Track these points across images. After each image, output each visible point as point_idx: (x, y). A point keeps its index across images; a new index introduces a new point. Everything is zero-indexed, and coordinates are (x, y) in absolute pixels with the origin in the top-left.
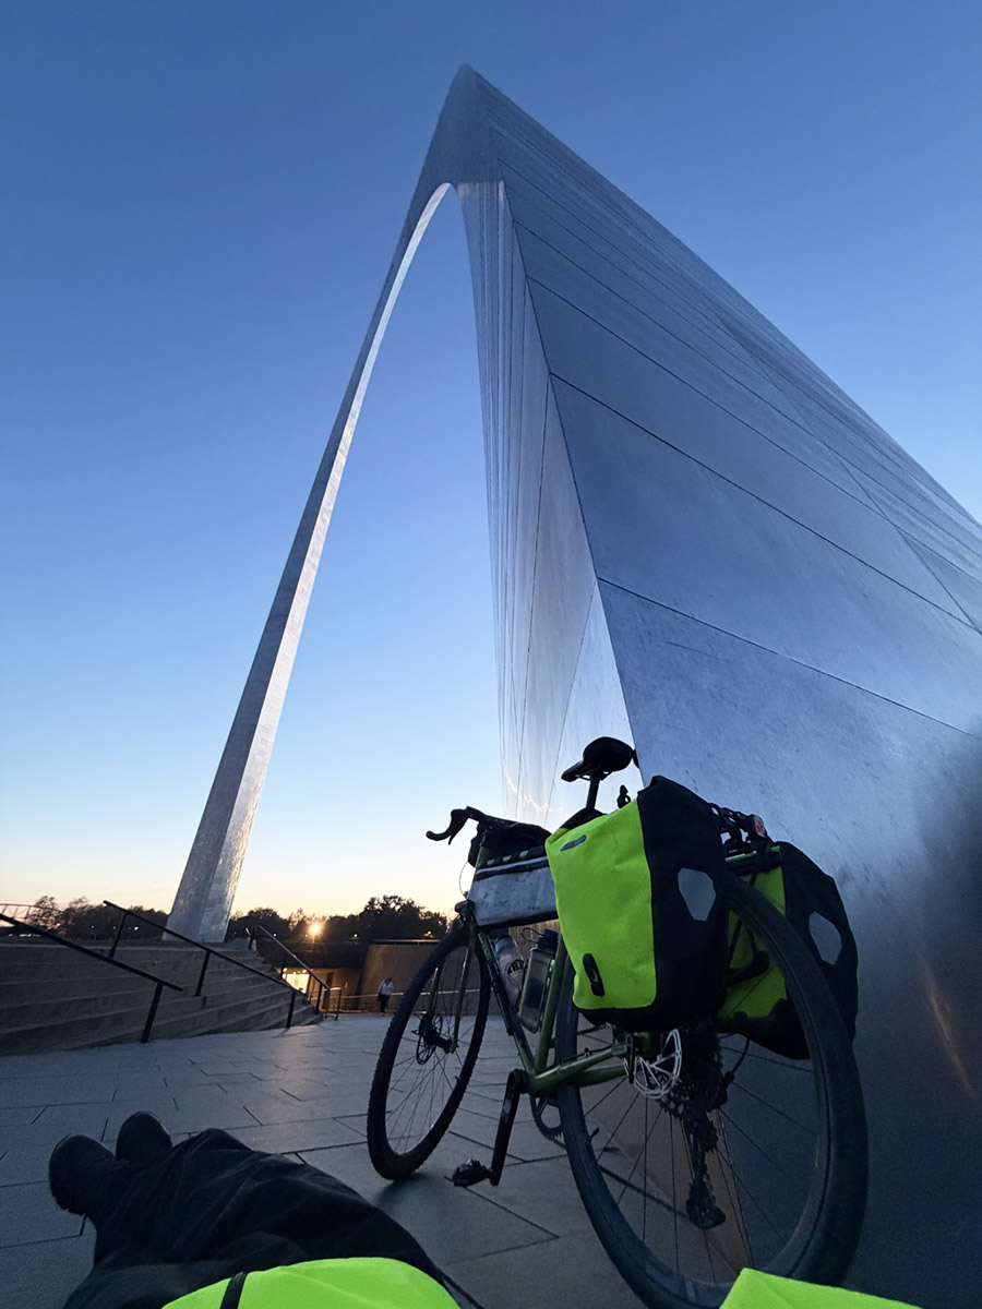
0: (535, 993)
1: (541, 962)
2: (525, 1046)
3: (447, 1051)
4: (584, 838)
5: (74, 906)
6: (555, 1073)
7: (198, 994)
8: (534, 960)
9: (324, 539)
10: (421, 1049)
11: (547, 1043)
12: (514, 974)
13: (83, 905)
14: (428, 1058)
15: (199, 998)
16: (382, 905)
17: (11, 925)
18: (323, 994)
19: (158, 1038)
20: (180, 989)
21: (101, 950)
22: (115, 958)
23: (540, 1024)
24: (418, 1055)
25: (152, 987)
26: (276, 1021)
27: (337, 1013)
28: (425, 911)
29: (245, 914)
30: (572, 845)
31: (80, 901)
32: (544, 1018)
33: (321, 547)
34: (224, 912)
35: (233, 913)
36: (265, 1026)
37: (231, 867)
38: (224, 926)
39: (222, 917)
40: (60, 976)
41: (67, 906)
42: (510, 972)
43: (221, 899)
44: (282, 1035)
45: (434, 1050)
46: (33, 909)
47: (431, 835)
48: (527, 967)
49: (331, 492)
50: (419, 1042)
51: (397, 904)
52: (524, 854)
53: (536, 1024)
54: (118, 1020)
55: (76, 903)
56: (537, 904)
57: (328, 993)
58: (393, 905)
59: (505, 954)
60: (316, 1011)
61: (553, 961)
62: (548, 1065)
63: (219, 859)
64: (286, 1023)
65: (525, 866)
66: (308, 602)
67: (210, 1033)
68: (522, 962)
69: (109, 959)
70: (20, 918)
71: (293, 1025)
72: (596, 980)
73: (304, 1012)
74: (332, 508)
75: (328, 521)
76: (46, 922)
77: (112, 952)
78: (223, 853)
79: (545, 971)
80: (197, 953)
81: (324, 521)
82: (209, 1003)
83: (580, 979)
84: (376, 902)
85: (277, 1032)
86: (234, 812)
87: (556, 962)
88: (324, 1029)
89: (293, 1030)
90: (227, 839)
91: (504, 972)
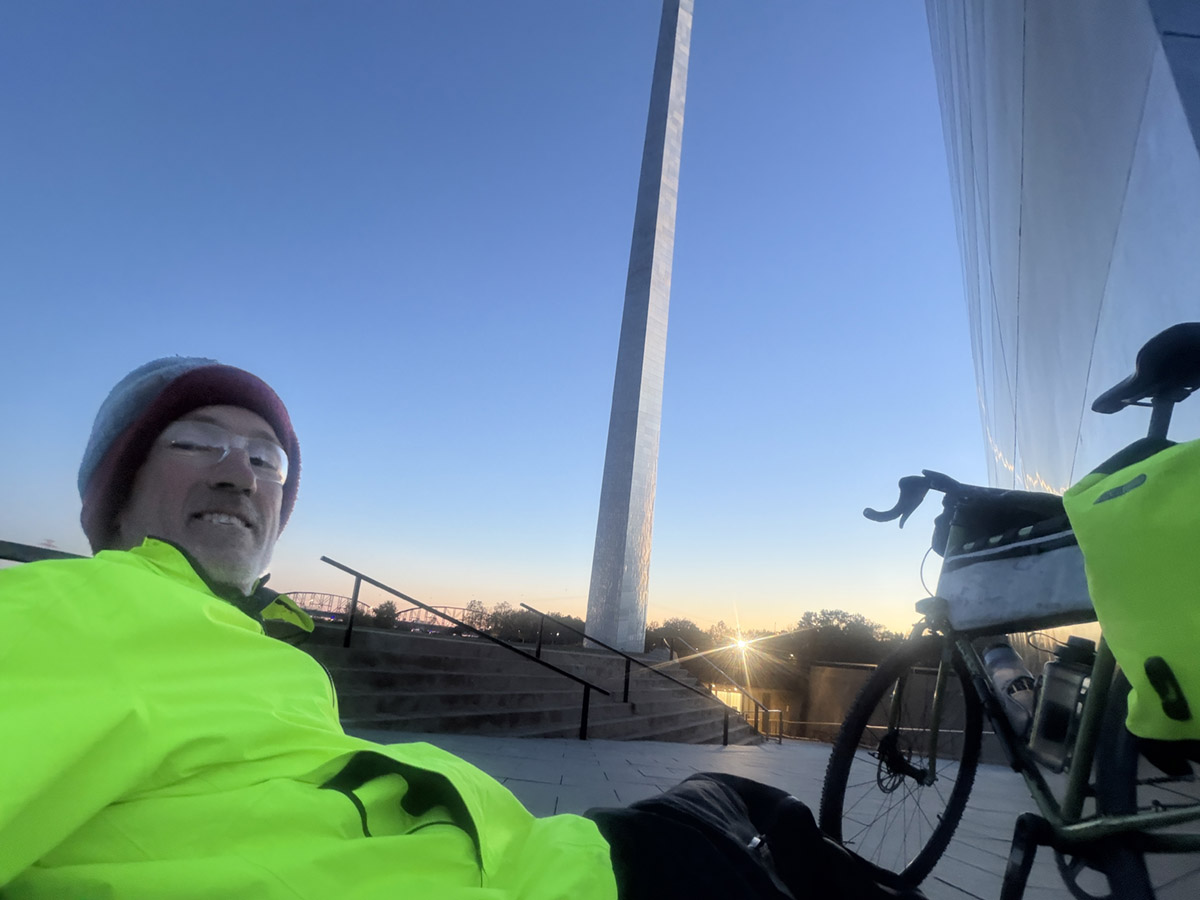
0: (1057, 723)
1: (1066, 682)
2: (1042, 787)
3: (921, 782)
4: (1142, 479)
5: (499, 610)
6: (1097, 826)
7: (626, 700)
8: (1052, 678)
9: (680, 150)
10: (883, 775)
11: (1081, 790)
12: (1019, 696)
13: (507, 609)
14: (894, 787)
15: (628, 705)
16: (821, 621)
17: (455, 625)
18: (760, 715)
19: (594, 738)
20: (607, 694)
21: (529, 651)
22: (541, 659)
23: (1067, 762)
24: (880, 781)
25: (581, 689)
26: (711, 737)
27: (780, 737)
28: (882, 631)
29: (661, 625)
30: (1117, 492)
31: (503, 606)
32: (1075, 754)
33: (678, 161)
34: (638, 623)
35: (648, 622)
36: (699, 740)
37: (638, 576)
38: (642, 637)
39: (637, 629)
40: (499, 671)
41: (493, 611)
42: (1010, 691)
43: (633, 609)
44: (720, 751)
45: (902, 780)
46: (466, 612)
47: (871, 514)
48: (1039, 686)
49: (679, 76)
50: (880, 766)
51: (842, 621)
52: (1026, 531)
53: (1059, 762)
54: (556, 717)
55: (500, 607)
56: (1054, 600)
57: (766, 715)
58: (835, 622)
59: (1001, 668)
60: (754, 731)
61: (1087, 682)
62: (1085, 815)
63: (623, 565)
64: (722, 740)
65: (1028, 547)
66: (672, 244)
67: (644, 739)
68: (1030, 681)
69: (536, 658)
70: (459, 618)
71: (731, 743)
72: (1172, 696)
73: (740, 731)
74: (683, 99)
75: (681, 121)
76: (480, 624)
77: (538, 653)
78: (626, 559)
79: (1073, 693)
80: (618, 660)
81: (676, 122)
82: (638, 710)
83: (1139, 696)
84: (813, 618)
85: (712, 747)
86: (630, 515)
87: (1093, 683)
88: (766, 751)
89: (730, 747)
90: (628, 544)
91: (1001, 692)
